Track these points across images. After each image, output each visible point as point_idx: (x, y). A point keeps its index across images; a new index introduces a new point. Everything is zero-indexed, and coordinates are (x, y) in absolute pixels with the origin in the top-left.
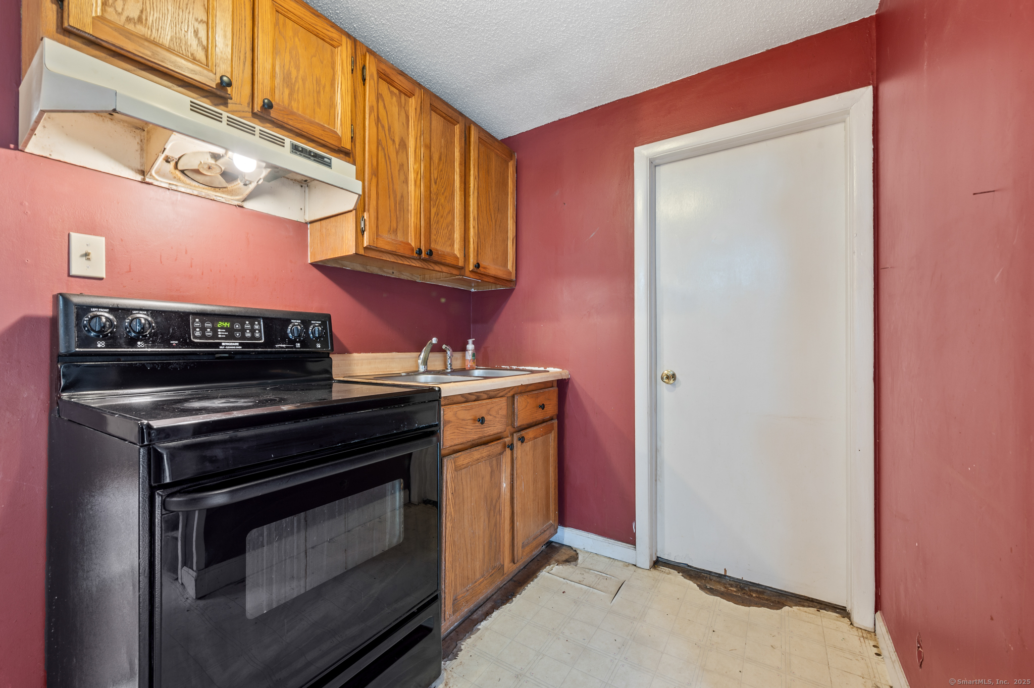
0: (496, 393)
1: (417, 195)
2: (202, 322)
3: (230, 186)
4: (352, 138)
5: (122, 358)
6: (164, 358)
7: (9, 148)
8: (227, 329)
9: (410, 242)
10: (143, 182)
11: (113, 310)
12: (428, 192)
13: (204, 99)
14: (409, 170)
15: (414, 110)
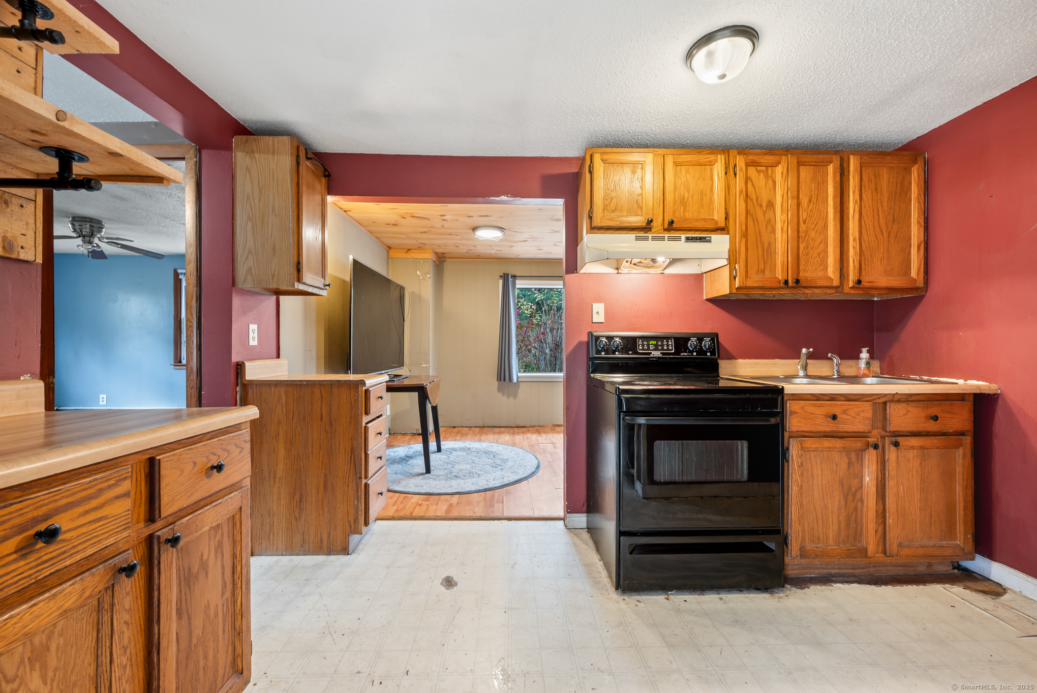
0: (858, 397)
1: (784, 238)
2: (643, 342)
3: (656, 265)
4: (726, 218)
5: (610, 360)
6: (627, 360)
7: (575, 273)
8: (654, 345)
9: (777, 276)
10: (618, 273)
11: (608, 338)
12: (796, 233)
13: (641, 232)
14: (776, 222)
15: (781, 174)
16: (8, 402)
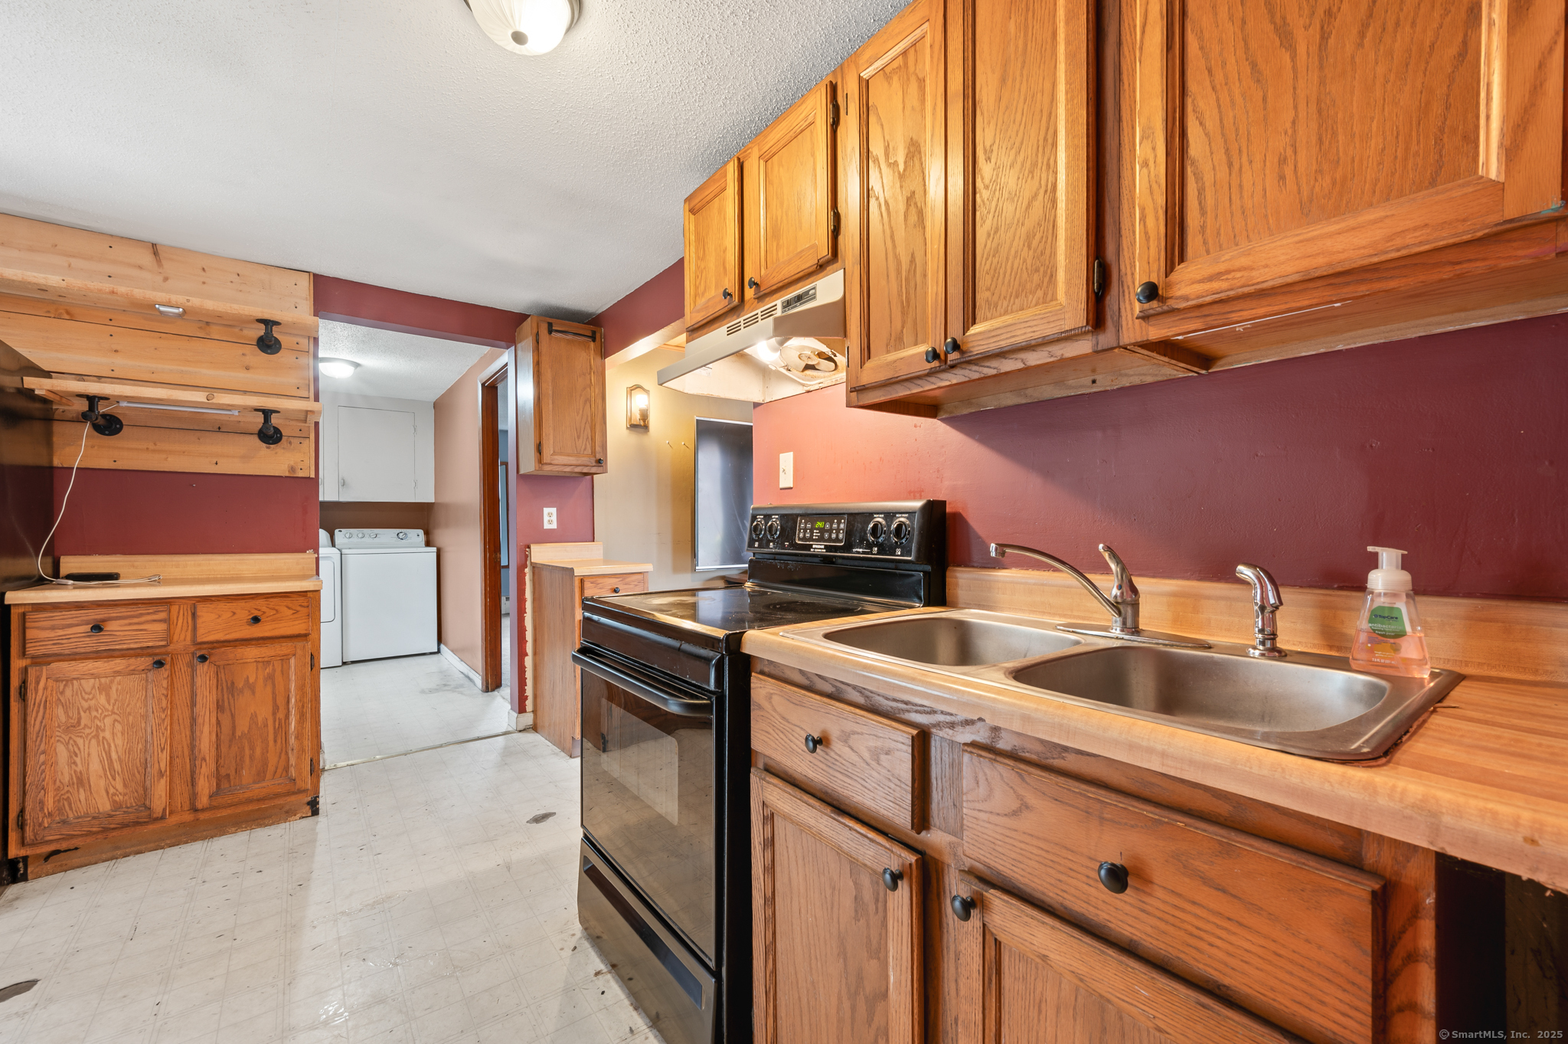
2: (806, 523)
4: (835, 230)
8: (820, 530)
11: (765, 516)
12: (967, 200)
13: (734, 318)
14: (925, 191)
15: (930, 51)
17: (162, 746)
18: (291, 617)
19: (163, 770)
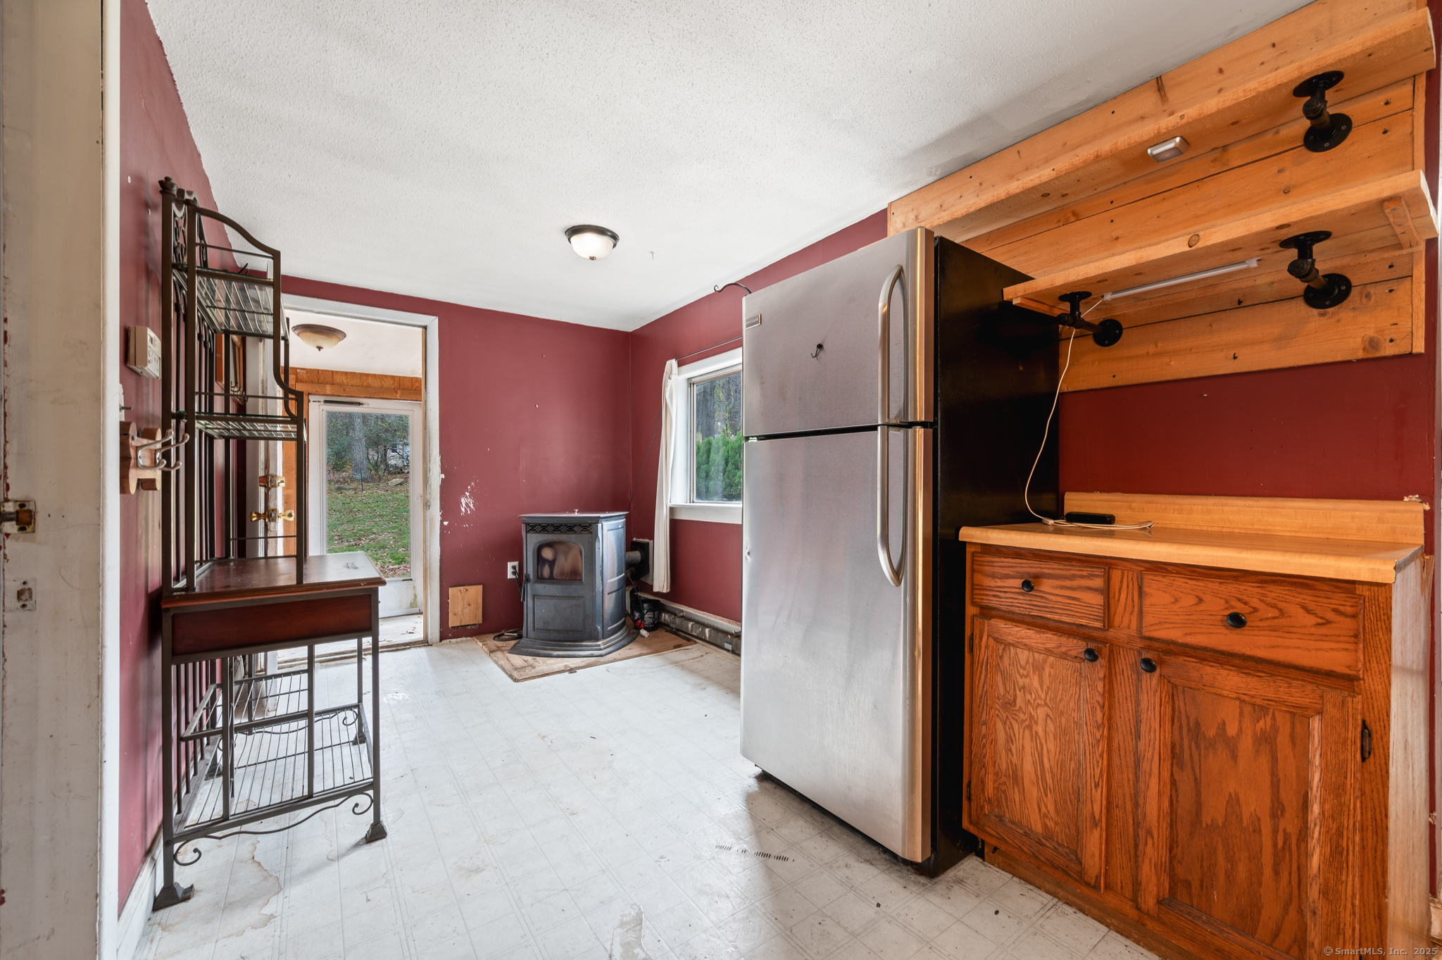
16: (1365, 524)
17: (1097, 780)
18: (1313, 630)
19: (1097, 817)
